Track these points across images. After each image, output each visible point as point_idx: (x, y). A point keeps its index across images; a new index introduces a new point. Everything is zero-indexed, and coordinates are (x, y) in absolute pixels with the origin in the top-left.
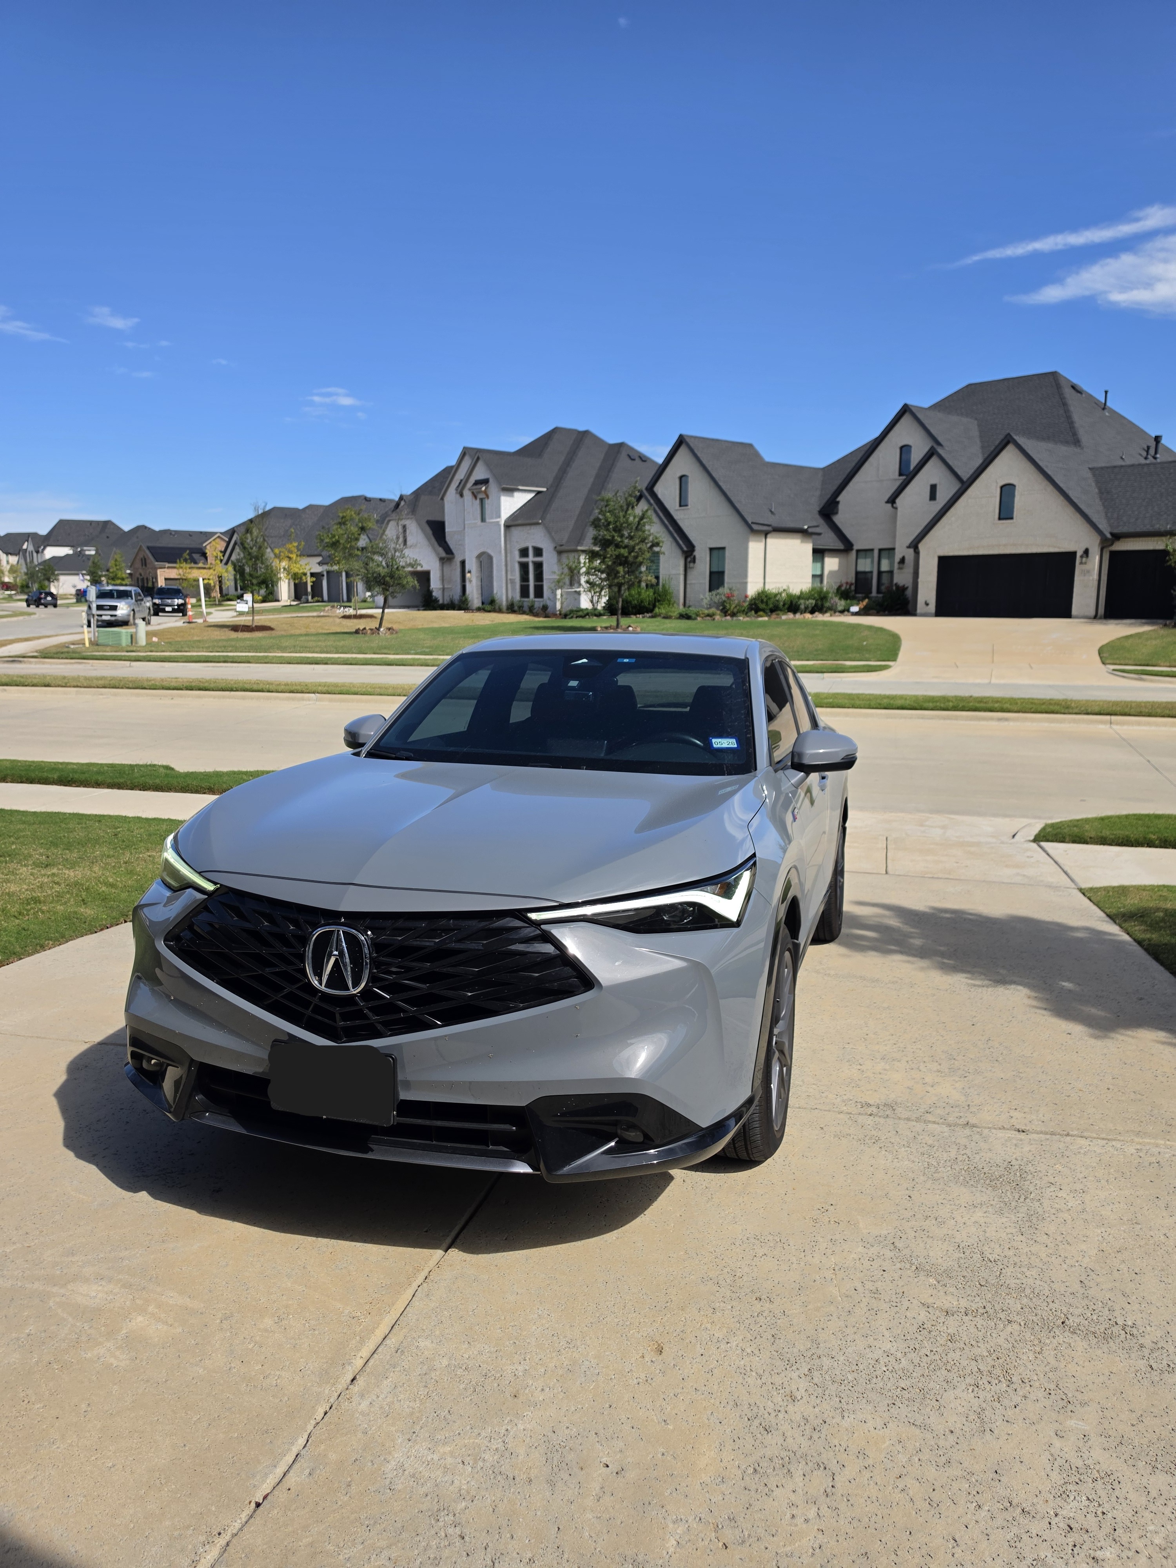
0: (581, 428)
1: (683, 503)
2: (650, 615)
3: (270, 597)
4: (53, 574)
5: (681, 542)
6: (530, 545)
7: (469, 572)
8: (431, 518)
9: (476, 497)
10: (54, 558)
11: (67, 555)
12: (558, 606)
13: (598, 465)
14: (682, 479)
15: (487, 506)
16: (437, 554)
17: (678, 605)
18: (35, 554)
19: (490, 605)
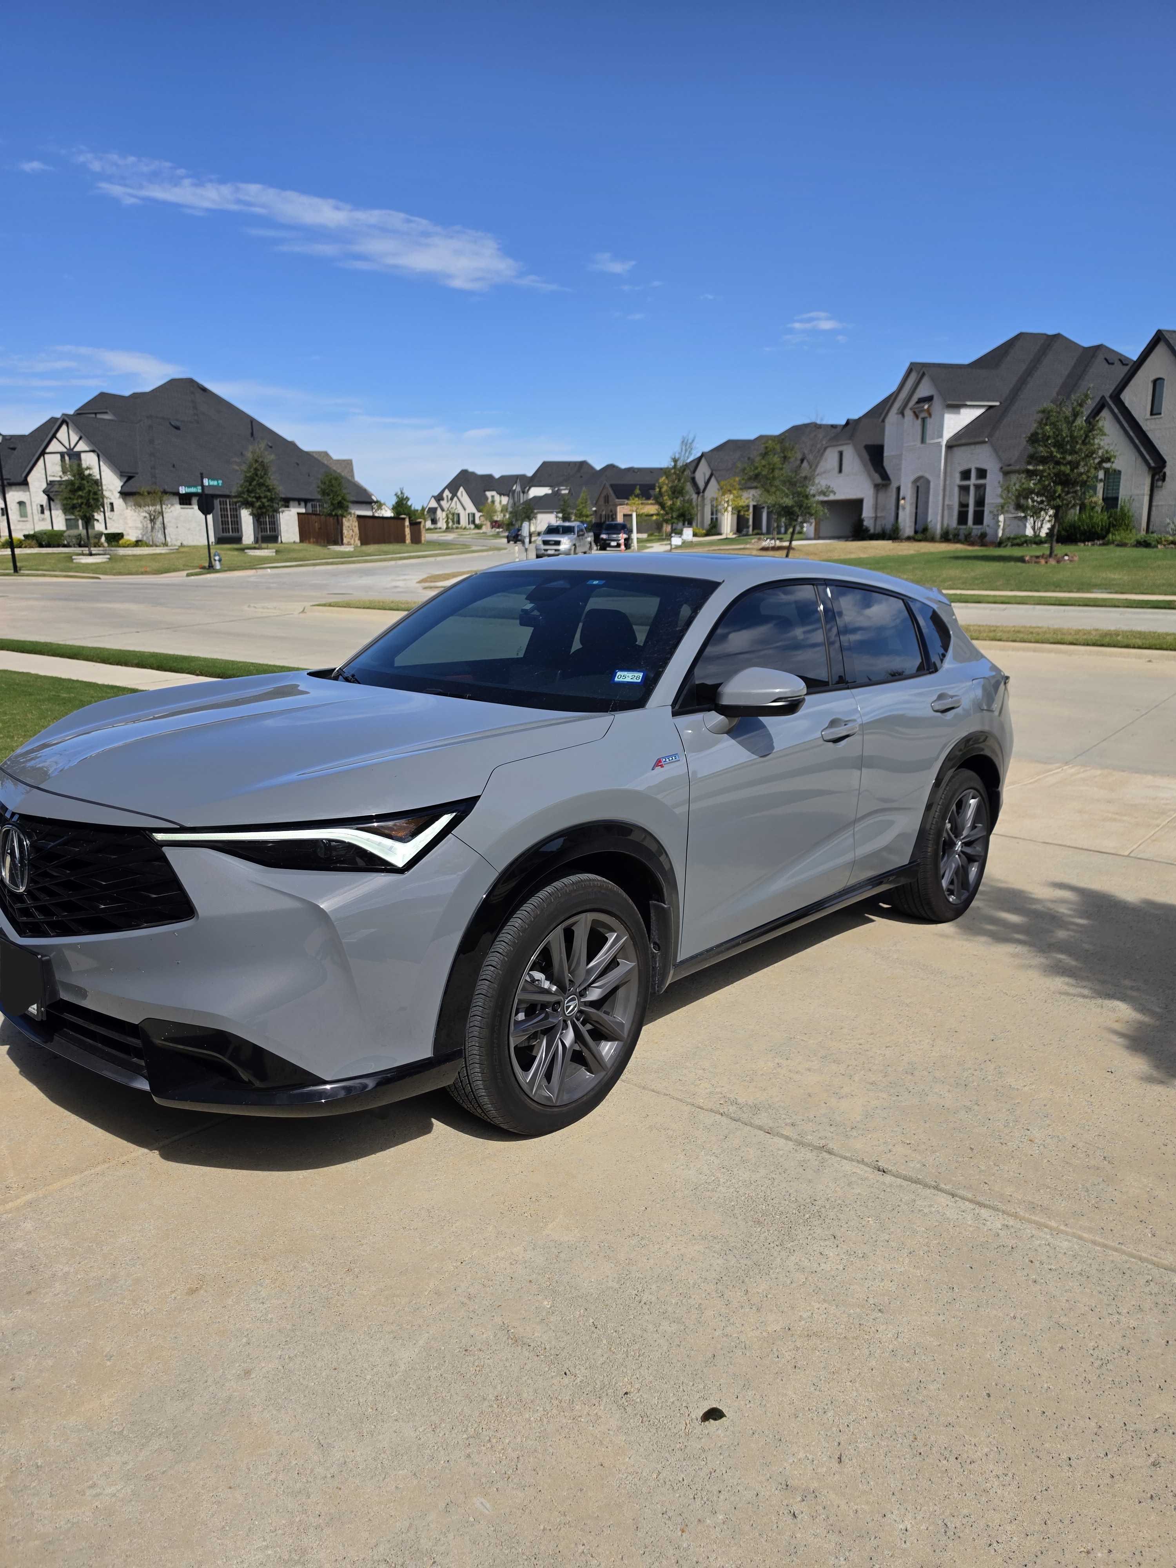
0: (1051, 332)
1: (1155, 411)
2: (1101, 542)
3: (713, 531)
4: (532, 512)
5: (1148, 457)
6: (973, 466)
7: (904, 498)
8: (869, 443)
9: (917, 417)
10: (535, 498)
11: (546, 495)
12: (1000, 534)
13: (1066, 373)
14: (1157, 383)
15: (928, 426)
16: (873, 480)
17: (1139, 530)
18: (521, 494)
19: (922, 533)
